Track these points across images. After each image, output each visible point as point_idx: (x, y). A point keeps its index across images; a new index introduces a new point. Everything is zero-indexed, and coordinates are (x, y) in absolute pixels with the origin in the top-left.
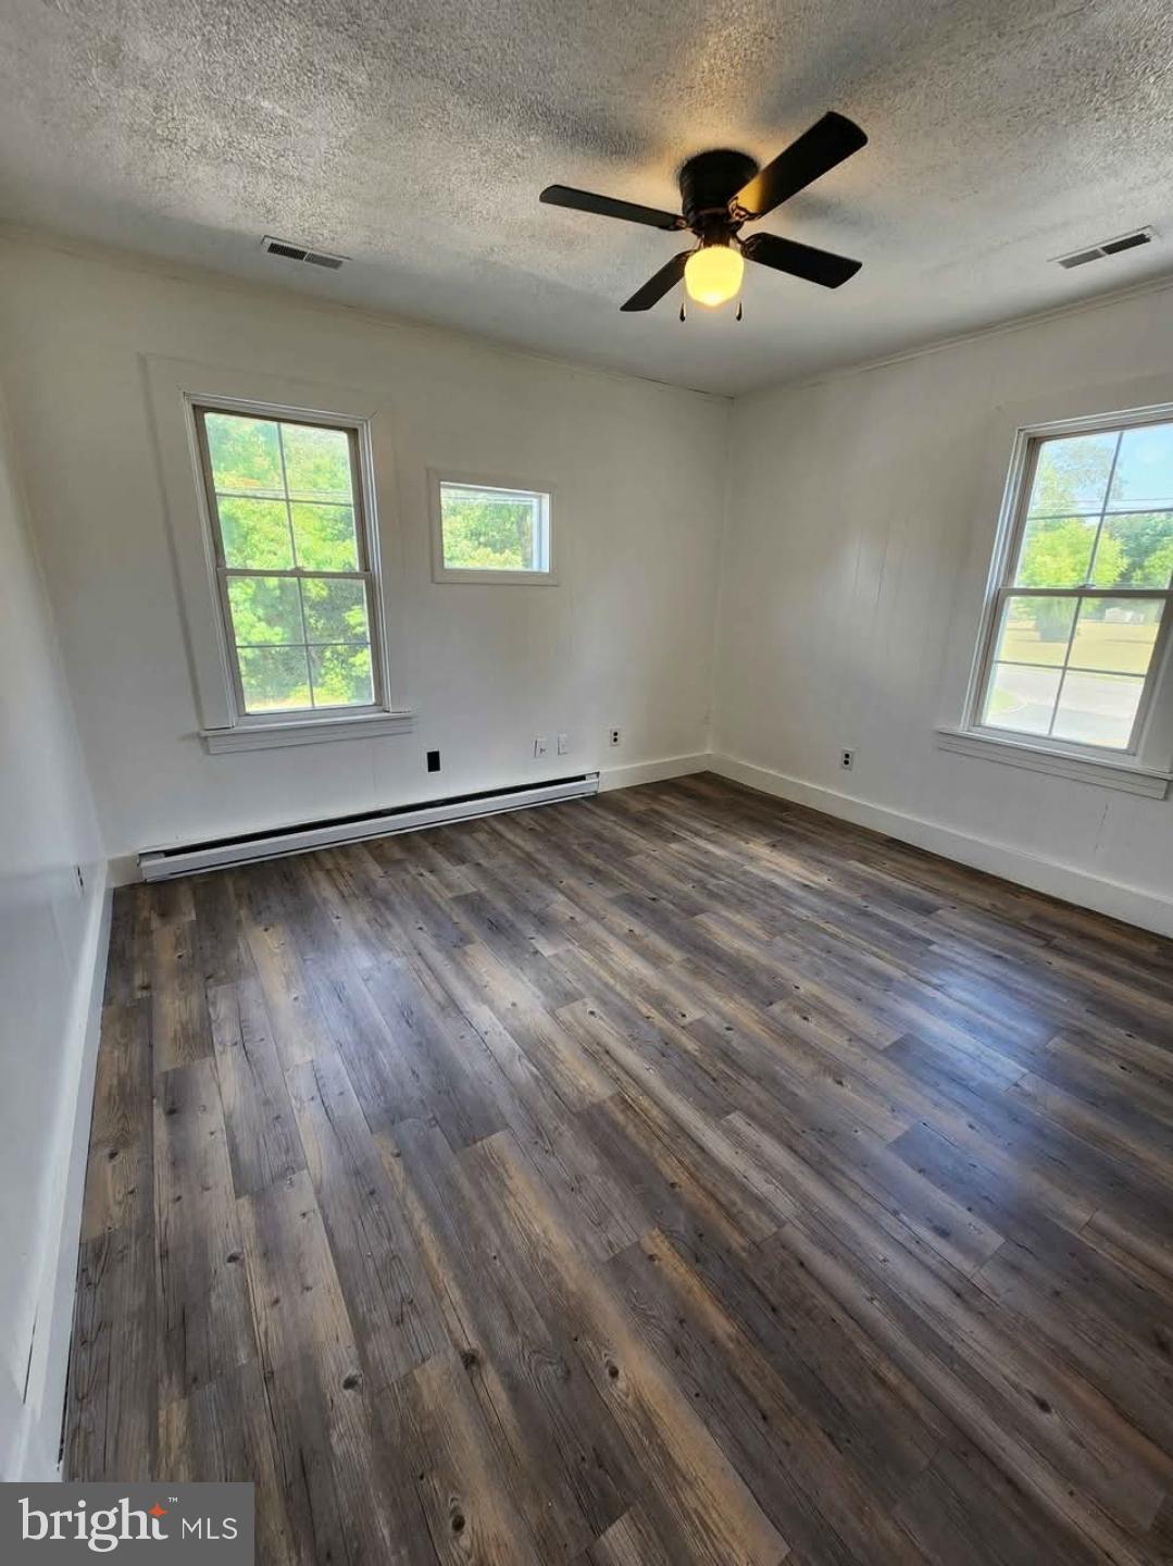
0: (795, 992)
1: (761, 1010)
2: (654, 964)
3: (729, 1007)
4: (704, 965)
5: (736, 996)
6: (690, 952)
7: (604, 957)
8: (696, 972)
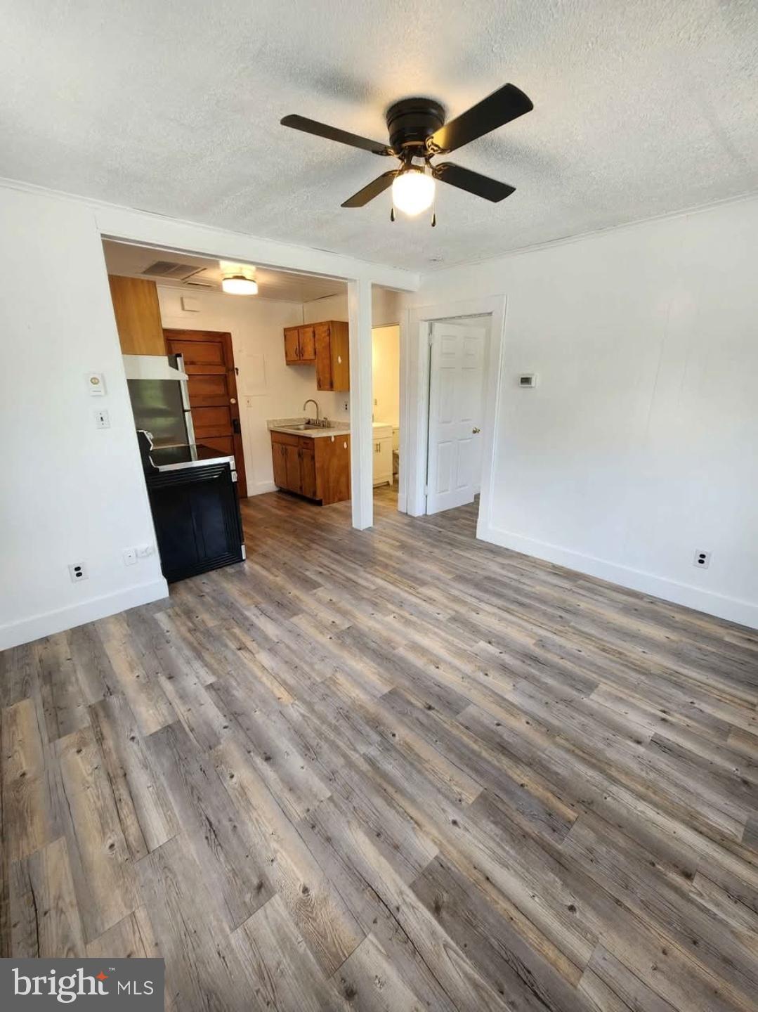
0: (332, 636)
1: (355, 624)
2: (416, 643)
3: (372, 623)
4: (383, 646)
5: (367, 630)
6: (394, 655)
7: (447, 644)
8: (388, 642)
